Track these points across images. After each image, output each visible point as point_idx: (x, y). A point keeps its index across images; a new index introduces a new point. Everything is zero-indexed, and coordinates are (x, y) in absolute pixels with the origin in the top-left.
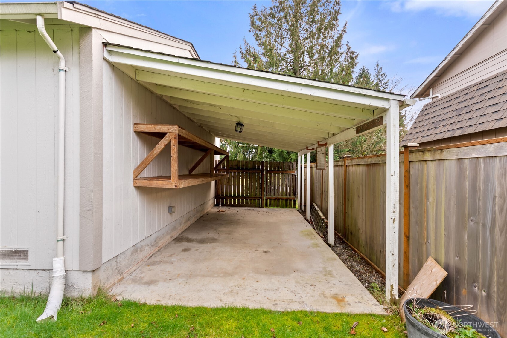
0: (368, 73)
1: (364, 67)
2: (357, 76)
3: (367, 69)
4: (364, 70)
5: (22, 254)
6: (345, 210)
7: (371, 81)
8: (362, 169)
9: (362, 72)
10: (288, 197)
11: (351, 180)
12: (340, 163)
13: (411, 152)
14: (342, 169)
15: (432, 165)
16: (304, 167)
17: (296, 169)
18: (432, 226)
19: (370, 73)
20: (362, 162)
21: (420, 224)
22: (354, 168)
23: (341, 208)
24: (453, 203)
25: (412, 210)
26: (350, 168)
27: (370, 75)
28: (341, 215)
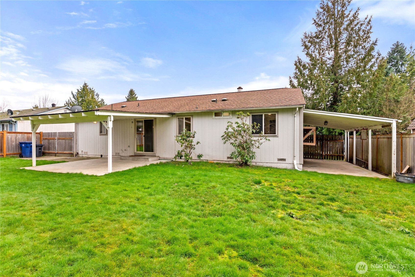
0: (403, 48)
1: (398, 42)
2: (389, 52)
3: (402, 44)
4: (398, 45)
5: (284, 160)
6: (377, 157)
7: (407, 54)
8: (386, 139)
9: (396, 48)
10: (339, 154)
11: (380, 144)
12: (374, 137)
13: (403, 134)
14: (376, 140)
15: (408, 139)
16: (349, 138)
17: (343, 139)
18: (408, 156)
19: (405, 47)
20: (386, 136)
21: (405, 156)
22: (382, 139)
23: (375, 157)
24: (412, 149)
25: (403, 152)
26: (380, 139)
27: (405, 48)
28: (375, 161)
